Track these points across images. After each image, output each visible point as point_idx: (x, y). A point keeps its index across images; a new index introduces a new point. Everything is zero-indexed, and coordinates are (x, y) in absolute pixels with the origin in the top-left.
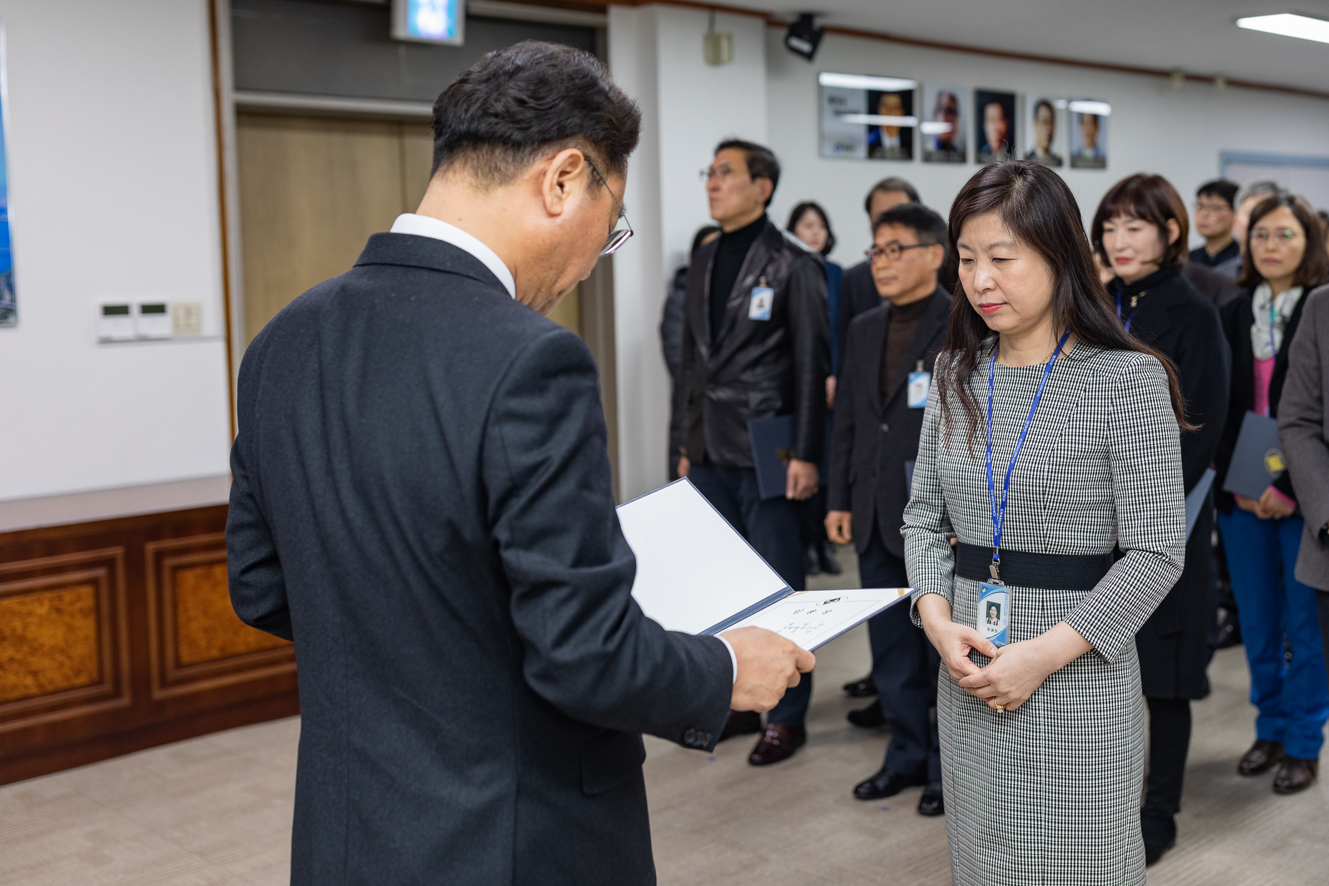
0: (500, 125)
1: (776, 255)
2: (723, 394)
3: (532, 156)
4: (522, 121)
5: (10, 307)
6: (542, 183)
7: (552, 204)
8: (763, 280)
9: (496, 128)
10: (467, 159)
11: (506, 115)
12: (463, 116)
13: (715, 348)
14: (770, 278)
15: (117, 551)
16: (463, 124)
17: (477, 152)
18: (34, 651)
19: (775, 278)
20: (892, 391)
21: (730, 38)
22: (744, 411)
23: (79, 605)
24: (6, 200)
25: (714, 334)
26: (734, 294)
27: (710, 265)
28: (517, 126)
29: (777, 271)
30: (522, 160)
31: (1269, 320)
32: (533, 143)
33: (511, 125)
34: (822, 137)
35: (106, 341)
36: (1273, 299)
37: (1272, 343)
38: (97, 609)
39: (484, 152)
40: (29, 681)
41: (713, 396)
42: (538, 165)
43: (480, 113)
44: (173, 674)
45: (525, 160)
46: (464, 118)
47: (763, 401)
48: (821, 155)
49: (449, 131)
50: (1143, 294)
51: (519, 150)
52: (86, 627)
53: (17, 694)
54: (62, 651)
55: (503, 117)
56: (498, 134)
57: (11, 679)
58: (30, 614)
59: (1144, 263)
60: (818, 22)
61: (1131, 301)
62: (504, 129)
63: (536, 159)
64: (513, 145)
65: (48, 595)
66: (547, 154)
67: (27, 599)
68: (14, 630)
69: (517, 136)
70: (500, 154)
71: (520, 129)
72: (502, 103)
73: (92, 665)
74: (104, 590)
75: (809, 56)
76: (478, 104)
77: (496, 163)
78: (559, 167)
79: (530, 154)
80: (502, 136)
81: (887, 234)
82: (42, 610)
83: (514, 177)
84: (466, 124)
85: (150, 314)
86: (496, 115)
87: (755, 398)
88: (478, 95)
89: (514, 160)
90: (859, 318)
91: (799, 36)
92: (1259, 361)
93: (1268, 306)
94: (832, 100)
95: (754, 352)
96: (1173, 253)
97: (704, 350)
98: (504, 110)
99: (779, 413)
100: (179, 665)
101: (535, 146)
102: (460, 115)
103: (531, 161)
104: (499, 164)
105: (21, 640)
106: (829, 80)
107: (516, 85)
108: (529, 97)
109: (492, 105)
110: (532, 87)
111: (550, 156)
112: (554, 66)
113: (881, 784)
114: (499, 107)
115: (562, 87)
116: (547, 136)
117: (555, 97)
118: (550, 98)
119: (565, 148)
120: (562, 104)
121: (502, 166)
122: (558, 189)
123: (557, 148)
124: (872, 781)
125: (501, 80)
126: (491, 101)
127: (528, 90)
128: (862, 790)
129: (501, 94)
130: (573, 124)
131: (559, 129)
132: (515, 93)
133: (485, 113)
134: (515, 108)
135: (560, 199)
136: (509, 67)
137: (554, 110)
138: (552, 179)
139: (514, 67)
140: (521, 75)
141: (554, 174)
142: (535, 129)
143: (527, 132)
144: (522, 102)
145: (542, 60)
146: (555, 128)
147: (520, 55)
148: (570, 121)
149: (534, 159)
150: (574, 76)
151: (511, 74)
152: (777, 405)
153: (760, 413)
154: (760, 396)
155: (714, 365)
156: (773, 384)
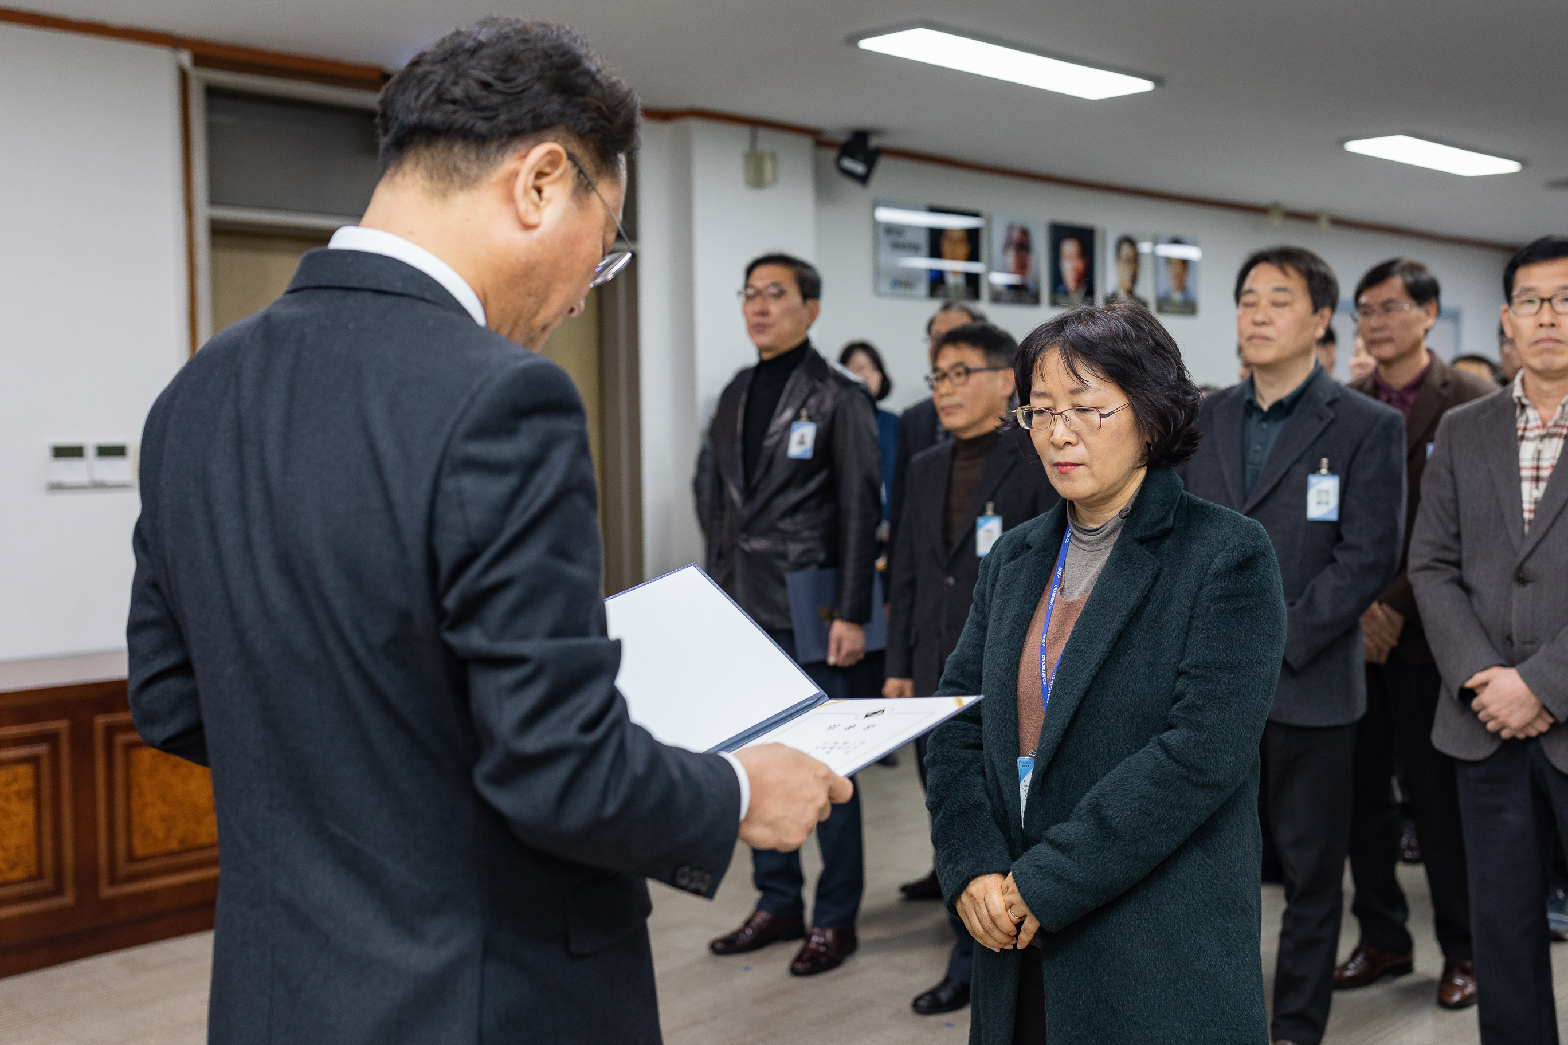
0: (459, 114)
1: (819, 385)
2: (758, 544)
3: (500, 153)
4: (486, 108)
6: (514, 186)
7: (528, 213)
8: (804, 413)
9: (455, 117)
10: (419, 158)
11: (466, 101)
12: (413, 104)
13: (749, 492)
14: (813, 411)
16: (413, 114)
17: (435, 148)
19: (818, 411)
20: (957, 539)
21: (774, 157)
22: (782, 564)
25: (748, 476)
26: (773, 429)
27: (744, 398)
28: (480, 114)
29: (821, 403)
30: (488, 158)
32: (501, 137)
33: (473, 114)
34: (877, 272)
38: (37, 792)
39: (440, 149)
41: (746, 547)
42: (509, 163)
43: (432, 100)
45: (492, 159)
46: (415, 107)
47: (804, 553)
48: (877, 292)
49: (396, 124)
51: (483, 148)
55: (463, 104)
56: (457, 125)
60: (874, 142)
62: (464, 118)
63: (505, 157)
64: (476, 139)
66: (519, 150)
69: (481, 127)
70: (459, 150)
71: (485, 119)
72: (461, 87)
73: (30, 858)
74: (46, 769)
75: (863, 179)
76: (431, 89)
77: (455, 163)
78: (534, 167)
79: (498, 150)
80: (462, 127)
81: (950, 357)
83: (477, 180)
84: (416, 114)
85: (106, 457)
86: (454, 102)
87: (794, 549)
88: (432, 77)
89: (478, 158)
90: (918, 457)
91: (853, 156)
94: (889, 231)
95: (795, 496)
97: (735, 493)
98: (463, 94)
99: (823, 566)
100: (132, 858)
101: (504, 139)
102: (410, 104)
103: (499, 159)
104: (458, 164)
106: (886, 215)
107: (479, 64)
108: (495, 78)
109: (448, 90)
110: (499, 66)
111: (523, 152)
112: (525, 41)
113: (944, 996)
114: (458, 92)
115: (536, 66)
116: (519, 127)
117: (527, 77)
118: (521, 79)
119: (541, 141)
120: (537, 87)
121: (463, 165)
122: (534, 194)
123: (531, 142)
124: (933, 993)
125: (460, 59)
126: (447, 84)
127: (493, 69)
128: (922, 1003)
129: (460, 75)
130: (551, 112)
131: (534, 118)
132: (477, 73)
133: (440, 98)
134: (477, 91)
135: (537, 207)
136: (469, 44)
137: (526, 94)
138: (526, 180)
139: (475, 44)
140: (486, 51)
141: (529, 173)
142: (503, 118)
143: (494, 123)
144: (486, 85)
145: (512, 34)
146: (529, 117)
147: (485, 30)
148: (547, 107)
149: (502, 157)
150: (551, 52)
151: (473, 52)
152: (821, 557)
153: (801, 567)
154: (801, 547)
155: (748, 512)
156: (815, 533)
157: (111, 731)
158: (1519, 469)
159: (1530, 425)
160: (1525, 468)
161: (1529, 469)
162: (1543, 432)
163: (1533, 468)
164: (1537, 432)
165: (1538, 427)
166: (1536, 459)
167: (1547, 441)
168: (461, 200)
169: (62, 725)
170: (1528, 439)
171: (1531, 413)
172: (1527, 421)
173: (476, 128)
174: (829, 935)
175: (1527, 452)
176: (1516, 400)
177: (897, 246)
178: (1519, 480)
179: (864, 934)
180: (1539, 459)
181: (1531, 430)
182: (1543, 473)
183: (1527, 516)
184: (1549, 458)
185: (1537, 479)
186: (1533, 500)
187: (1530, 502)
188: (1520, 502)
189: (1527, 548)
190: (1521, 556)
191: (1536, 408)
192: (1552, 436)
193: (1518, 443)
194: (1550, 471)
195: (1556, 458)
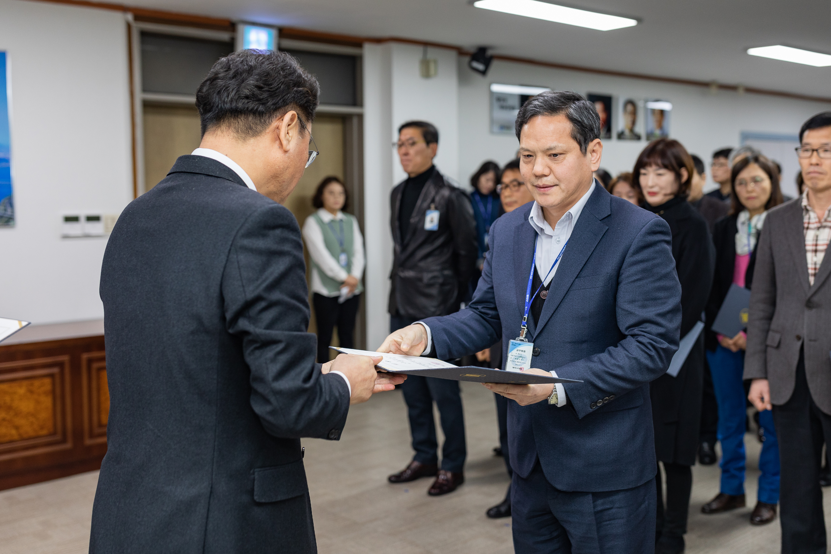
0: (250, 103)
1: (440, 190)
2: (408, 274)
5: (11, 217)
7: (286, 145)
8: (433, 205)
11: (253, 97)
13: (404, 247)
14: (437, 204)
18: (17, 414)
19: (440, 205)
21: (435, 62)
22: (421, 284)
25: (404, 239)
26: (414, 214)
27: (399, 196)
30: (265, 122)
31: (747, 231)
34: (492, 121)
35: (66, 237)
36: (750, 219)
37: (749, 245)
38: (53, 391)
39: (242, 119)
41: (402, 275)
42: (274, 123)
44: (96, 430)
45: (267, 122)
47: (432, 278)
48: (492, 132)
50: (662, 212)
52: (47, 402)
54: (33, 415)
55: (251, 98)
56: (250, 108)
58: (15, 393)
59: (665, 195)
60: (489, 53)
62: (253, 105)
65: (25, 382)
67: (13, 384)
68: (5, 402)
70: (252, 120)
73: (50, 424)
74: (58, 379)
75: (483, 73)
78: (287, 124)
80: (252, 109)
81: (510, 176)
82: (22, 391)
83: (260, 132)
85: (91, 222)
86: (247, 97)
87: (427, 276)
89: (260, 122)
91: (478, 61)
92: (740, 256)
93: (747, 223)
94: (499, 100)
95: (428, 249)
96: (684, 188)
97: (397, 248)
100: (100, 425)
103: (270, 121)
104: (251, 125)
105: (9, 408)
106: (497, 88)
108: (264, 84)
110: (264, 78)
113: (503, 509)
118: (276, 84)
121: (253, 126)
124: (498, 507)
127: (261, 80)
128: (492, 512)
131: (283, 101)
133: (240, 96)
134: (257, 92)
137: (279, 90)
138: (285, 131)
140: (256, 71)
141: (286, 127)
143: (267, 105)
144: (260, 88)
152: (440, 280)
153: (430, 285)
154: (430, 275)
155: (403, 257)
156: (438, 268)
157: (90, 361)
158: (805, 245)
159: (811, 221)
160: (809, 245)
161: (811, 245)
162: (819, 225)
163: (813, 245)
164: (816, 225)
165: (816, 223)
166: (815, 240)
167: (821, 230)
169: (65, 358)
170: (811, 229)
171: (812, 215)
172: (809, 218)
173: (259, 109)
174: (449, 475)
175: (810, 236)
176: (804, 207)
177: (502, 108)
178: (805, 251)
179: (468, 474)
180: (817, 240)
181: (813, 223)
182: (819, 248)
183: (811, 271)
184: (823, 240)
185: (816, 251)
186: (813, 262)
187: (812, 264)
188: (806, 264)
189: (813, 290)
190: (809, 294)
191: (814, 212)
192: (825, 227)
193: (805, 231)
194: (824, 247)
195: (828, 240)
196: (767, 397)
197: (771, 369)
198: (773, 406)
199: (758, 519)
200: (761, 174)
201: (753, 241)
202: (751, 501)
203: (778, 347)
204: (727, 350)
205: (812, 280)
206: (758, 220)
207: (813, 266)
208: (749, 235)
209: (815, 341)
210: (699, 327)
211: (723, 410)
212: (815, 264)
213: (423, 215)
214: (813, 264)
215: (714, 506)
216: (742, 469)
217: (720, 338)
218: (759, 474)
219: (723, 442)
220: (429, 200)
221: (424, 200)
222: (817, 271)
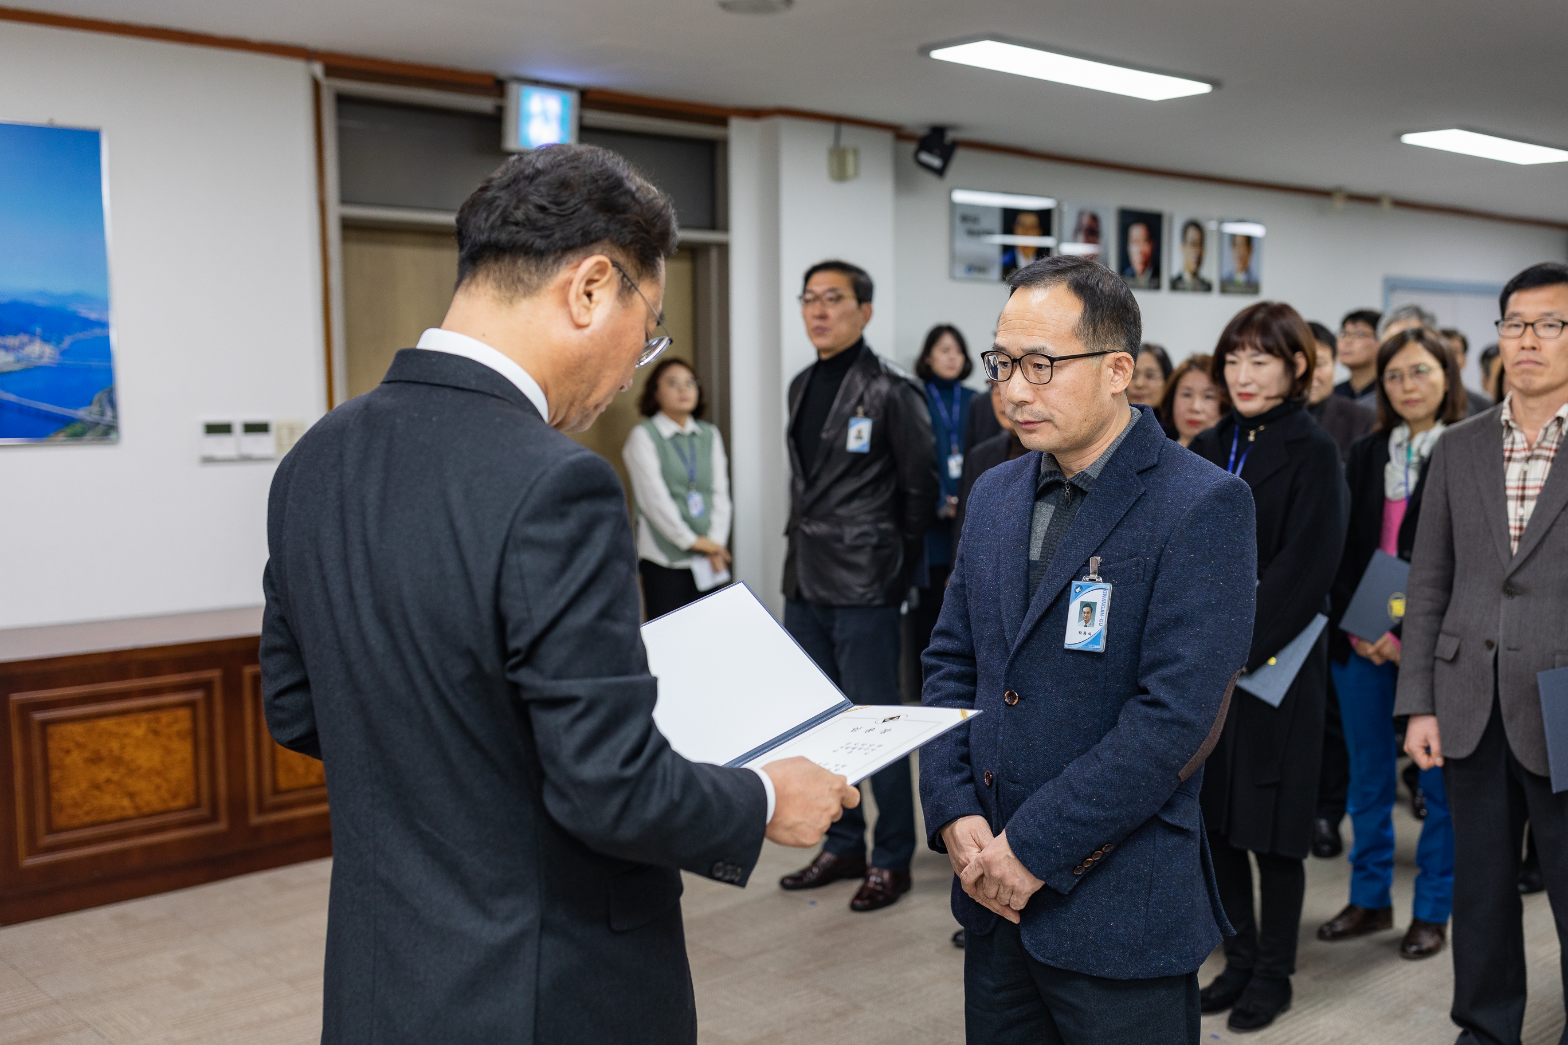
0: (521, 234)
2: (818, 528)
3: (556, 265)
4: (543, 228)
5: (112, 424)
6: (568, 291)
7: (579, 314)
8: (860, 409)
9: (517, 236)
10: (489, 271)
11: (526, 223)
12: (483, 226)
14: (868, 407)
15: (214, 674)
16: (483, 233)
17: (499, 263)
18: (131, 772)
19: (872, 407)
21: (856, 152)
22: (839, 546)
23: (176, 728)
24: (108, 314)
25: (804, 466)
26: (828, 424)
28: (538, 234)
29: (875, 397)
30: (546, 270)
31: (1405, 459)
32: (556, 251)
33: (533, 233)
34: (953, 257)
35: (208, 460)
36: (1411, 438)
37: (1407, 484)
38: (194, 732)
39: (506, 263)
40: (126, 802)
41: (807, 530)
42: (563, 274)
43: (499, 223)
44: (270, 800)
45: (549, 270)
46: (485, 228)
47: (859, 536)
48: (952, 277)
49: (469, 242)
50: (1262, 428)
51: (541, 261)
52: (183, 750)
53: (114, 815)
54: (159, 774)
55: (524, 225)
56: (520, 243)
57: (108, 800)
58: (126, 735)
59: (1268, 398)
60: (950, 136)
61: (1249, 435)
62: (525, 238)
63: (560, 268)
64: (535, 255)
65: (145, 717)
66: (572, 262)
67: (125, 720)
68: (111, 751)
69: (539, 243)
70: (522, 264)
71: (542, 237)
72: (522, 211)
73: (189, 789)
74: (202, 712)
75: (940, 173)
76: (498, 213)
77: (518, 275)
78: (584, 276)
79: (554, 262)
80: (523, 245)
82: (139, 731)
83: (538, 287)
84: (486, 235)
85: (254, 433)
86: (517, 224)
87: (850, 533)
88: (498, 202)
89: (537, 270)
91: (930, 151)
92: (1390, 502)
93: (1405, 445)
94: (965, 219)
95: (852, 485)
96: (1299, 387)
98: (524, 217)
100: (276, 791)
101: (559, 254)
102: (480, 225)
103: (555, 270)
104: (522, 275)
105: (117, 761)
106: (962, 197)
107: (536, 190)
108: (550, 202)
109: (512, 214)
110: (552, 192)
111: (575, 263)
112: (576, 168)
114: (519, 215)
115: (585, 190)
116: (571, 243)
117: (577, 201)
118: (572, 202)
119: (591, 254)
120: (585, 208)
121: (525, 277)
122: (585, 299)
123: (581, 255)
125: (521, 185)
126: (511, 209)
127: (549, 195)
129: (522, 200)
130: (598, 229)
131: (582, 235)
132: (536, 199)
133: (505, 221)
134: (535, 215)
135: (588, 309)
136: (529, 171)
137: (577, 214)
138: (578, 289)
139: (534, 171)
140: (541, 179)
141: (580, 283)
142: (557, 236)
143: (549, 241)
144: (542, 209)
145: (564, 162)
146: (580, 232)
147: (541, 158)
148: (594, 225)
149: (558, 269)
150: (599, 177)
151: (531, 179)
152: (874, 540)
153: (856, 549)
154: (856, 531)
155: (809, 498)
156: (870, 518)
158: (1505, 488)
159: (1516, 447)
160: (1511, 488)
161: (1514, 488)
162: (1528, 454)
163: (1518, 488)
164: (1523, 454)
165: (1524, 449)
166: (1521, 480)
167: (1532, 462)
168: (525, 305)
170: (1515, 460)
171: (1518, 436)
172: (1513, 443)
173: (535, 245)
174: (886, 875)
175: (1513, 473)
176: (1504, 423)
177: (971, 233)
178: (1506, 498)
180: (1524, 480)
181: (1518, 451)
182: (1529, 492)
183: (1513, 532)
184: (1535, 479)
185: (1523, 498)
186: (1518, 518)
187: (1516, 520)
188: (1507, 519)
189: (1516, 563)
190: (1510, 570)
191: (1522, 432)
192: (1538, 457)
193: (1505, 464)
194: (1537, 492)
195: (1542, 480)
196: (1435, 746)
197: (1441, 698)
198: (1446, 760)
199: (1414, 948)
200: (1428, 360)
201: (1413, 477)
202: (1402, 918)
203: (1454, 660)
204: (1366, 661)
205: (1515, 546)
206: (1423, 442)
207: (1518, 524)
208: (1408, 466)
209: (1516, 650)
210: (1320, 622)
211: (1358, 765)
212: (1521, 520)
213: (845, 427)
214: (1518, 520)
215: (1340, 927)
216: (1388, 864)
217: (1354, 642)
218: (1417, 872)
219: (1355, 818)
220: (853, 401)
221: (845, 399)
222: (1523, 532)
